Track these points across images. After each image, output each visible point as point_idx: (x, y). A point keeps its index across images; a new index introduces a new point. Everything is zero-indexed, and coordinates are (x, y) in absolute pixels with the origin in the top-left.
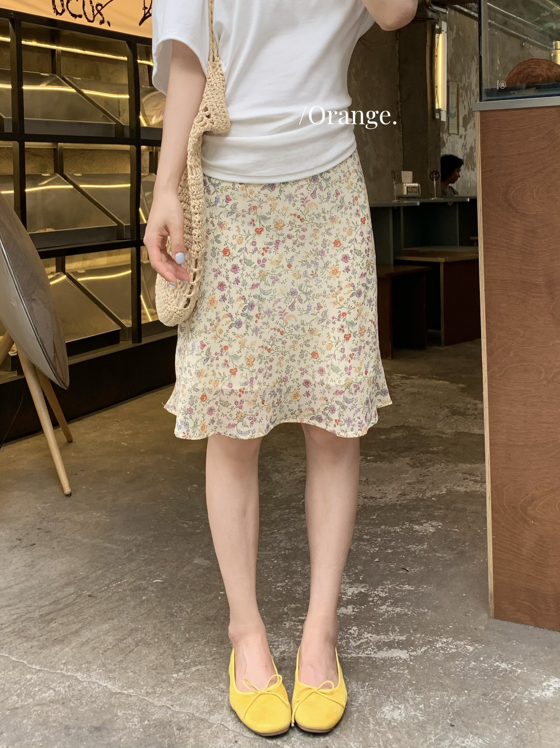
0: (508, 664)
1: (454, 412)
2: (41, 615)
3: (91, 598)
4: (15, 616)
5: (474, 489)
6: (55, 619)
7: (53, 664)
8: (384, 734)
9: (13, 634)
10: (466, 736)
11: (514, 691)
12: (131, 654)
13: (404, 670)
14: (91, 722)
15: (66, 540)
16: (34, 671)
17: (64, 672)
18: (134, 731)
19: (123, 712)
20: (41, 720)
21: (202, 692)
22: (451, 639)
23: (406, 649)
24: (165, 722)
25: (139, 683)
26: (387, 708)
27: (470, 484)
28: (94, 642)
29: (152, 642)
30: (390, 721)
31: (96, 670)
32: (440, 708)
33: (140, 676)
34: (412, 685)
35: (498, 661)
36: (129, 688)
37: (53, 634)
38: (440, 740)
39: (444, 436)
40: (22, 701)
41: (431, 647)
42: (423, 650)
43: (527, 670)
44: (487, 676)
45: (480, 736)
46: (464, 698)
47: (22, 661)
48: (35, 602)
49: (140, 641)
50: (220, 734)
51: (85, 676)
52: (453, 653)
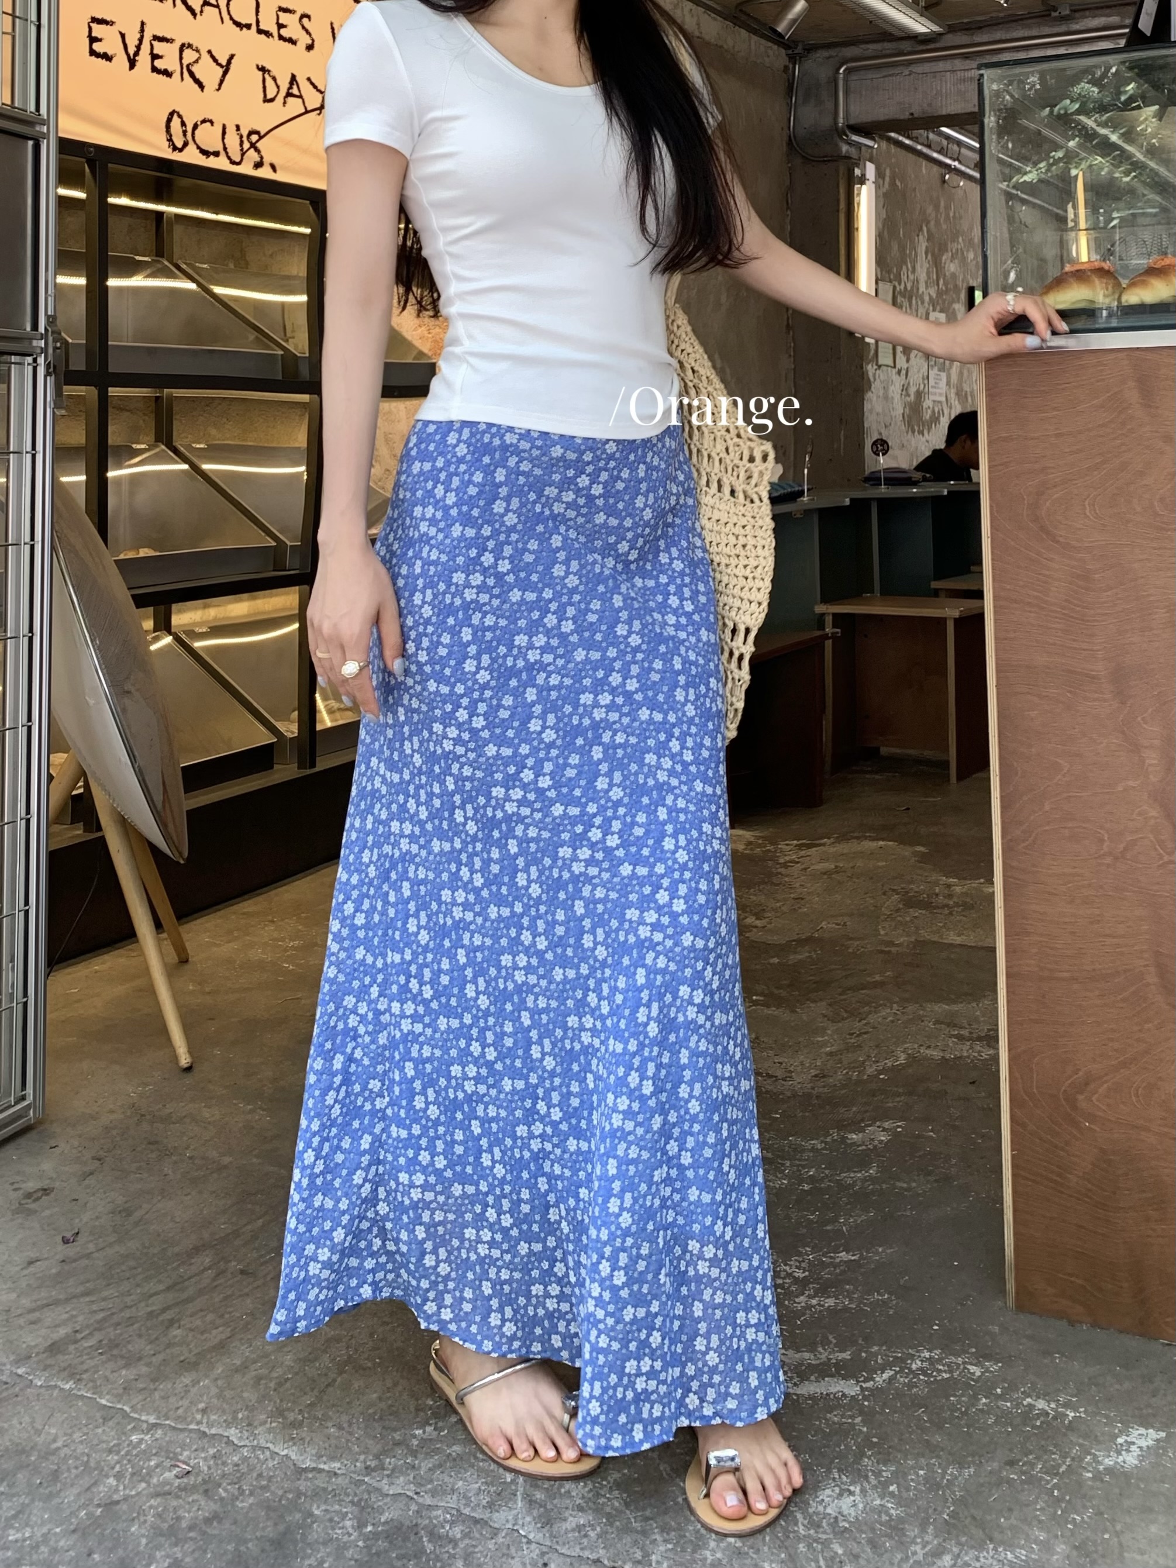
0: (1048, 1402)
1: (910, 902)
3: (244, 1276)
5: (959, 1054)
7: (181, 1411)
8: (826, 1544)
9: (99, 1352)
10: (981, 1547)
11: (1064, 1457)
12: (331, 1389)
13: (852, 1417)
14: (264, 1529)
15: (191, 1158)
16: (145, 1426)
17: (203, 1427)
18: (345, 1547)
19: (323, 1507)
20: (165, 1526)
21: (473, 1466)
22: (937, 1352)
23: (853, 1376)
24: (404, 1529)
25: (350, 1449)
26: (828, 1492)
29: (369, 1365)
30: (836, 1518)
31: (265, 1422)
32: (928, 1491)
33: (351, 1434)
34: (872, 1446)
35: (1029, 1396)
36: (332, 1458)
37: (176, 1350)
38: (934, 1555)
39: (894, 950)
40: (125, 1488)
41: (901, 1370)
42: (885, 1376)
43: (1085, 1412)
44: (1011, 1426)
45: (1009, 1547)
46: (972, 1470)
47: (119, 1406)
48: (138, 1285)
49: (347, 1363)
50: (513, 1550)
51: (246, 1434)
52: (943, 1379)
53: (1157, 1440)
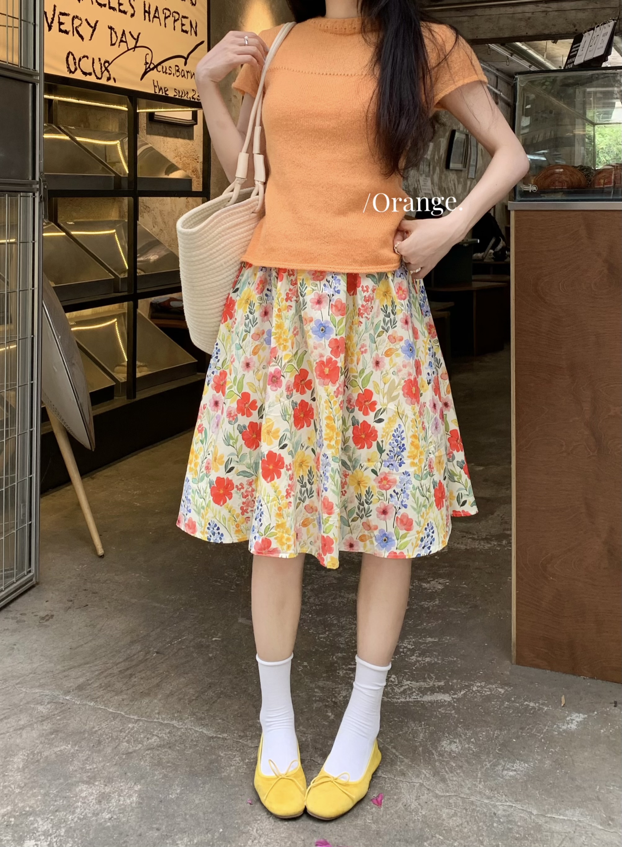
0: (535, 703)
2: (120, 671)
3: (159, 655)
4: (97, 673)
5: (473, 547)
6: (134, 674)
7: (148, 714)
8: (448, 763)
9: (102, 689)
10: (514, 762)
11: (545, 725)
12: (215, 704)
13: (451, 710)
15: (116, 600)
16: (133, 720)
17: (160, 720)
18: (239, 767)
19: (224, 753)
20: (156, 761)
22: (484, 683)
23: (448, 693)
25: (230, 728)
26: (445, 742)
27: (469, 542)
28: (177, 694)
30: (450, 752)
31: (188, 718)
32: (488, 741)
33: (228, 722)
34: (461, 723)
35: (526, 701)
36: (223, 732)
37: (137, 688)
38: (494, 766)
40: (133, 747)
41: (469, 691)
42: (462, 693)
43: (552, 707)
44: (520, 713)
45: (526, 762)
46: (506, 732)
47: (119, 712)
48: (110, 659)
49: (221, 694)
51: (181, 723)
52: (488, 695)
53: (584, 718)
